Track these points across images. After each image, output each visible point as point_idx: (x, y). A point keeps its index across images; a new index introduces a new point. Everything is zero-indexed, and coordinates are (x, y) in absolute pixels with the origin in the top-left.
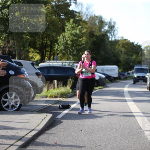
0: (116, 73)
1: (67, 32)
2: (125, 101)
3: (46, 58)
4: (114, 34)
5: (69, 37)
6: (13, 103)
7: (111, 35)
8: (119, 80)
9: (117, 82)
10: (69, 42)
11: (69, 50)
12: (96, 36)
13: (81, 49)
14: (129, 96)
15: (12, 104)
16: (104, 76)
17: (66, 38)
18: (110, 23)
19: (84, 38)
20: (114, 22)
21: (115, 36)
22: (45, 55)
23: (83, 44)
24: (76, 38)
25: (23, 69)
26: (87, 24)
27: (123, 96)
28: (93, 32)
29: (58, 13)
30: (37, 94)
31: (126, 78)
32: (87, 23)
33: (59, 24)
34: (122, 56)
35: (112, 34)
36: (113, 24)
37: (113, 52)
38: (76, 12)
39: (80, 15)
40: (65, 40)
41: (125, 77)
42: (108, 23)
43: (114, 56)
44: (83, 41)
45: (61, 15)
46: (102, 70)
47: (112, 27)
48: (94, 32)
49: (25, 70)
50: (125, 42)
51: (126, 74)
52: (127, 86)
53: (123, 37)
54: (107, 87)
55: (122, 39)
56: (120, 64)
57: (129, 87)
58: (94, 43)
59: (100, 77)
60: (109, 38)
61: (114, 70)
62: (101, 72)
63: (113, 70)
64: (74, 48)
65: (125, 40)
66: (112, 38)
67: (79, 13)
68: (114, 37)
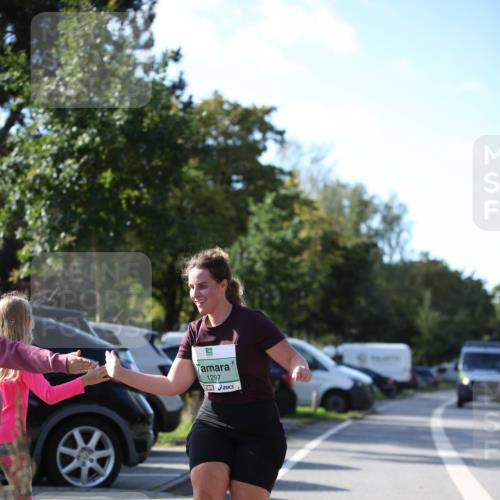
0: (405, 369)
1: (255, 236)
2: (439, 461)
3: (183, 314)
4: (398, 243)
5: (258, 252)
6: (92, 461)
7: (390, 246)
8: (411, 392)
9: (405, 396)
10: (259, 267)
11: (259, 291)
12: (345, 248)
13: (298, 290)
14: (449, 445)
15: (89, 464)
16: (367, 379)
17: (249, 253)
18: (388, 207)
19: (306, 255)
20: (400, 205)
21: (402, 249)
22: (181, 304)
23: (302, 275)
24: (281, 255)
25: (126, 356)
26: (316, 209)
27: (431, 445)
28: (335, 237)
29: (223, 173)
30: (161, 434)
31: (434, 386)
32: (317, 205)
33: (227, 209)
34: (423, 315)
35: (393, 242)
36: (396, 211)
37: (394, 302)
38: (282, 172)
39: (296, 181)
40: (248, 259)
41: (431, 380)
42: (381, 208)
43: (400, 313)
44: (303, 264)
45: (235, 177)
46: (361, 357)
47: (392, 221)
48: (337, 235)
49: (131, 359)
50: (433, 269)
51: (434, 371)
52: (439, 411)
53: (426, 255)
54: (375, 413)
55: (424, 260)
56: (414, 340)
57: (445, 416)
58: (337, 272)
59: (356, 381)
60: (383, 253)
61: (397, 358)
62: (355, 363)
63: (394, 358)
64: (273, 287)
65: (435, 263)
66: (391, 257)
67: (291, 174)
68: (398, 251)
